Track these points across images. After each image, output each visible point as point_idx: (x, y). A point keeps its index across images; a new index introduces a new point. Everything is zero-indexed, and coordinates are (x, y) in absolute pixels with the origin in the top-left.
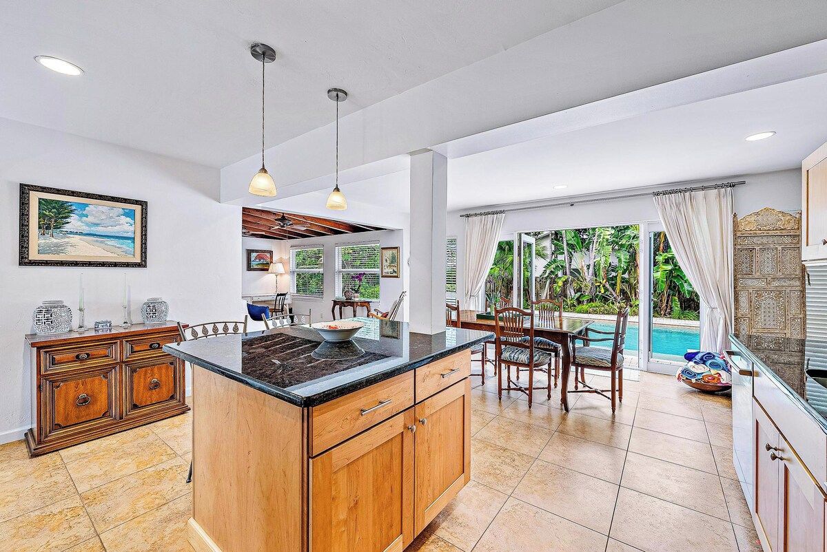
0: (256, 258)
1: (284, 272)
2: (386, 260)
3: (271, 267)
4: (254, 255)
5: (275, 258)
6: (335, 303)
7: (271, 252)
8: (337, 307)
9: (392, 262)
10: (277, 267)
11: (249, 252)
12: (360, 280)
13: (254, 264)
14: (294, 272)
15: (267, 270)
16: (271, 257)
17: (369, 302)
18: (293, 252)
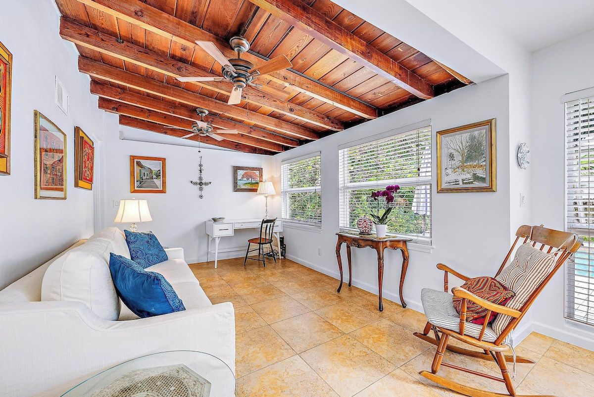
0: (243, 176)
1: (274, 193)
2: (452, 157)
3: (261, 187)
4: (241, 173)
5: (265, 177)
6: (342, 238)
7: (260, 170)
8: (344, 246)
9: (469, 158)
10: (266, 187)
11: (236, 169)
12: (390, 199)
13: (241, 184)
14: (285, 192)
15: (255, 190)
16: (261, 175)
17: (405, 242)
18: (285, 167)
